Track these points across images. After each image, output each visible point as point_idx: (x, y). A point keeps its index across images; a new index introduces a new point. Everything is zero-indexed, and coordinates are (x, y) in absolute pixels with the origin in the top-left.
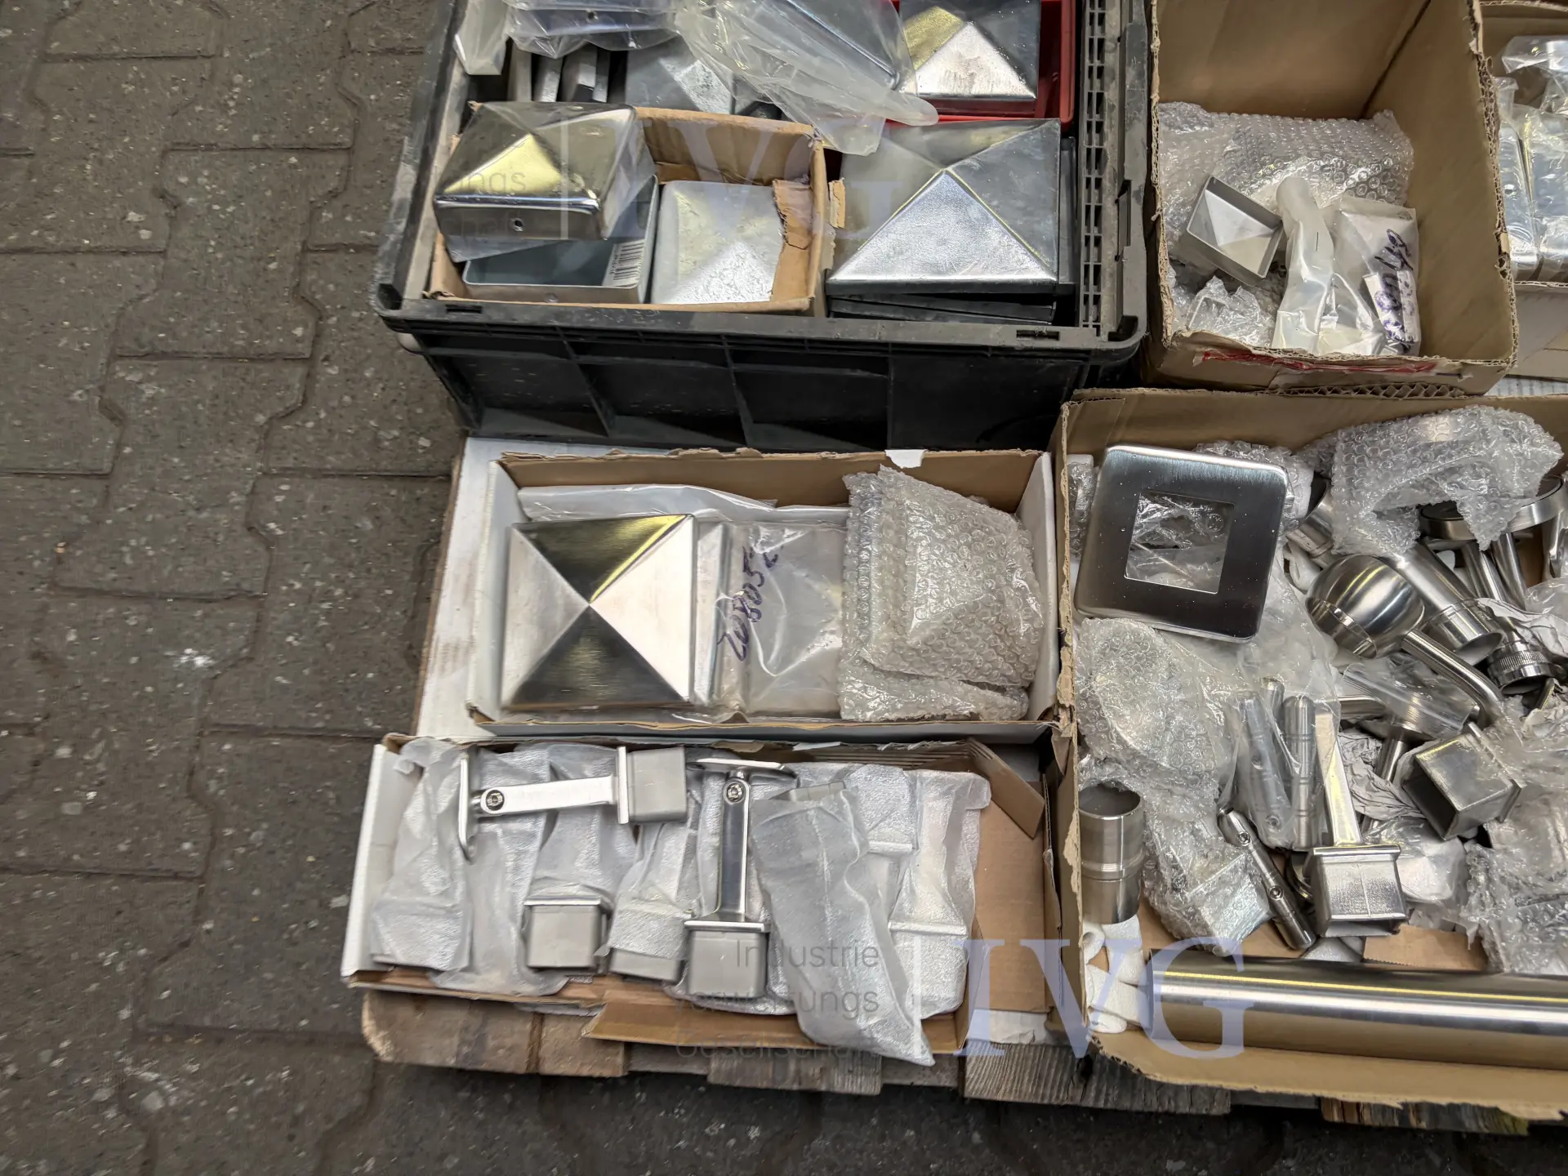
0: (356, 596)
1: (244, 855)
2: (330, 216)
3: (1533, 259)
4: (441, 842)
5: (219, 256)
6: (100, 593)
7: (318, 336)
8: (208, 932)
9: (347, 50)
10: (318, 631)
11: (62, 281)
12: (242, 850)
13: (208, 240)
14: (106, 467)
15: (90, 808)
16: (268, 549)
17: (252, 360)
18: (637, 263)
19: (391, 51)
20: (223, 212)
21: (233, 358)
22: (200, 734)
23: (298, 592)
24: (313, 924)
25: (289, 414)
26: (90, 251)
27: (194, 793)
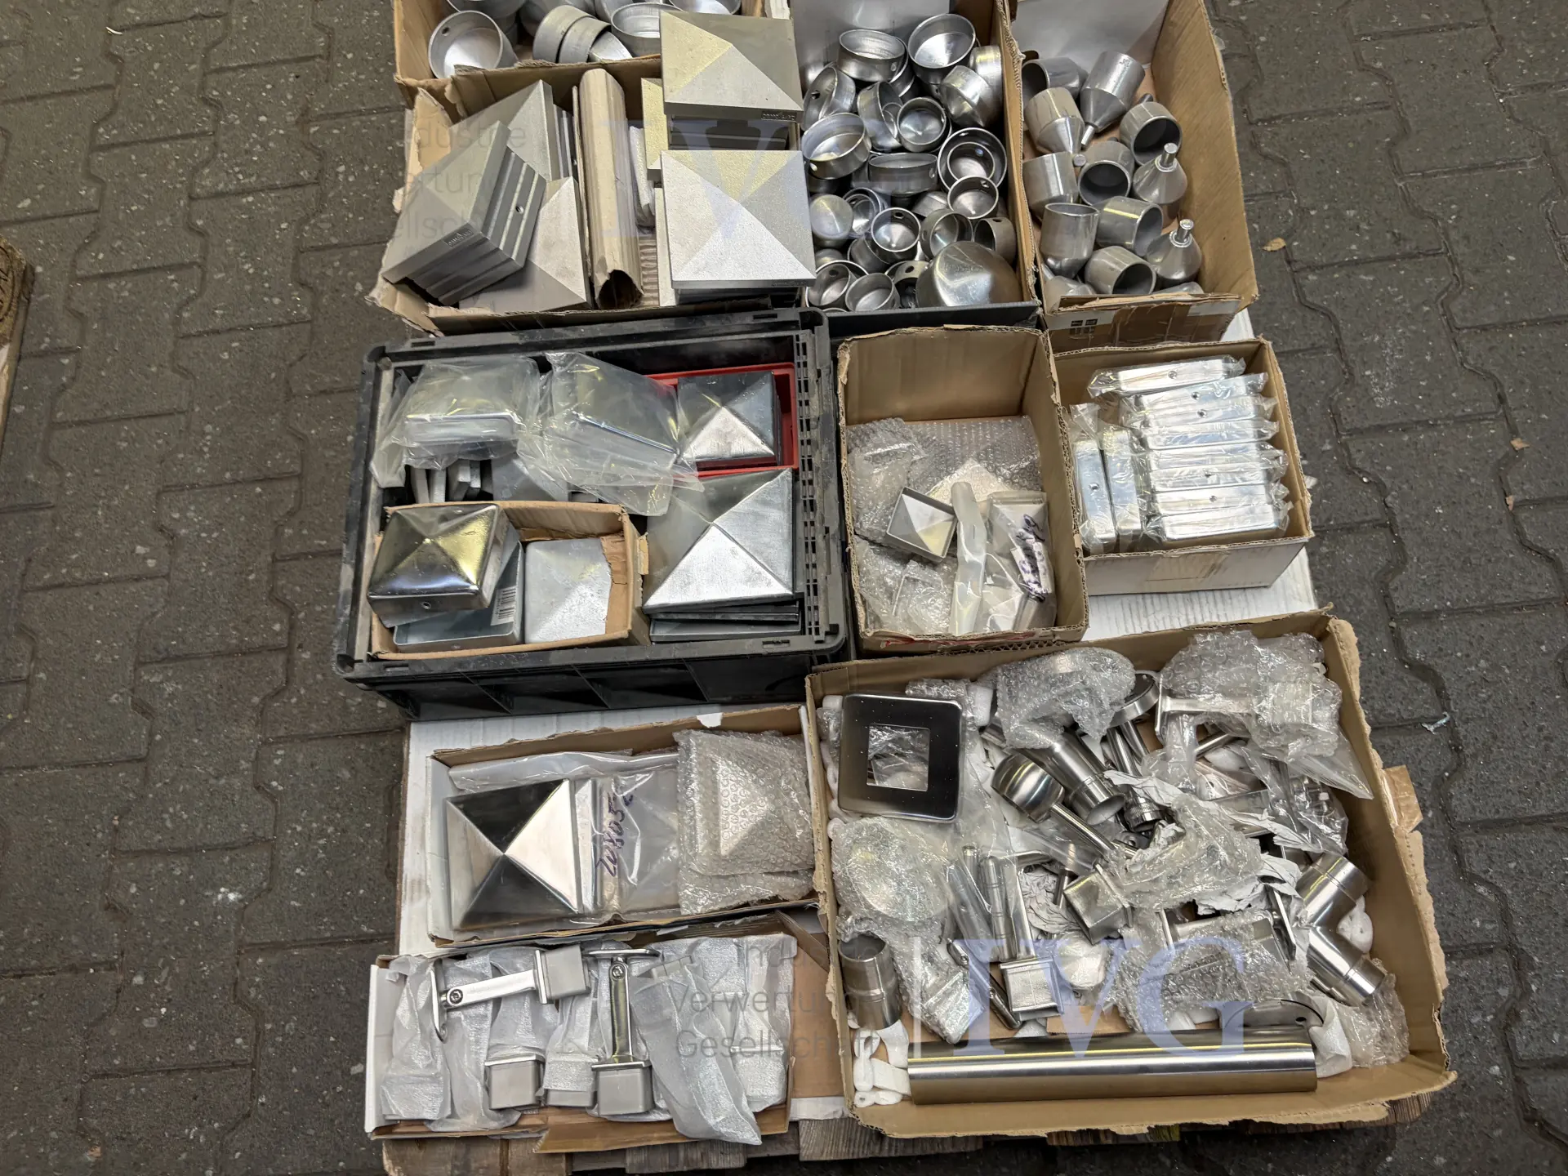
0: (344, 831)
1: (282, 1043)
2: (291, 531)
3: (1112, 535)
4: (423, 1031)
5: (211, 574)
6: (150, 852)
7: (292, 627)
8: (262, 1104)
9: (289, 395)
10: (319, 861)
11: (91, 608)
12: (280, 1039)
13: (200, 562)
14: (143, 752)
15: (162, 1021)
16: (273, 802)
17: (244, 654)
18: (513, 605)
19: (324, 392)
20: (209, 537)
21: (230, 654)
22: (239, 953)
23: (300, 834)
24: (340, 1089)
25: (278, 693)
26: (109, 581)
27: (240, 1000)
